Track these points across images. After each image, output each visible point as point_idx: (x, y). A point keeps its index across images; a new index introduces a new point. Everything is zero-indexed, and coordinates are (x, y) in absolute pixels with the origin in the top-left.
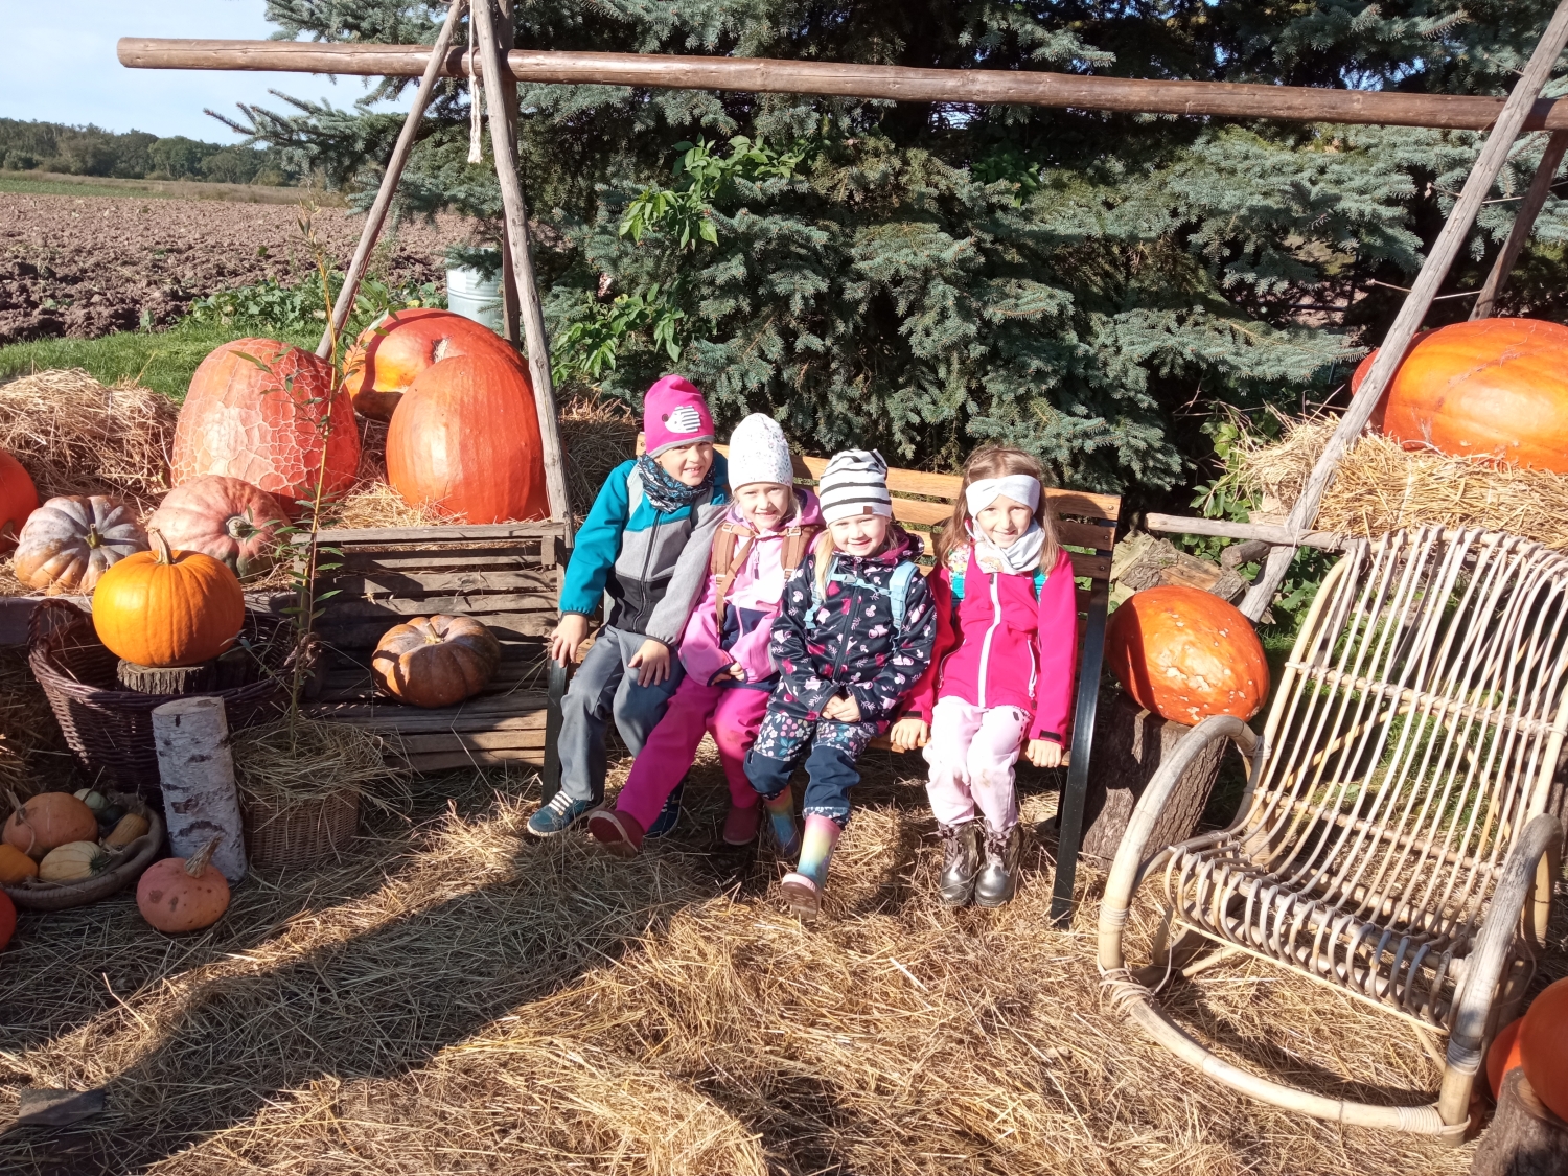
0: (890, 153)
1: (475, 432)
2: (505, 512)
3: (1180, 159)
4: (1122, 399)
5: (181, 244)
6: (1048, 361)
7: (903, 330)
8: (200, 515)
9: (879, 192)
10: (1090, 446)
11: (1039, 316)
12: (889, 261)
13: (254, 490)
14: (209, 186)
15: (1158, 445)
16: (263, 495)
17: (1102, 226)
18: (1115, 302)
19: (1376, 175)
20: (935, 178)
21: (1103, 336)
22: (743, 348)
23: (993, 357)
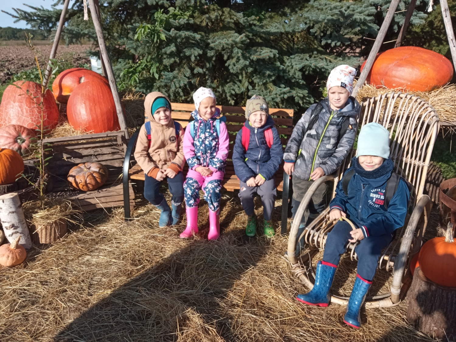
0: (218, 10)
1: (94, 105)
2: (106, 129)
3: (307, 7)
4: (295, 82)
5: (10, 59)
6: (271, 71)
7: (227, 65)
8: (8, 137)
9: (216, 22)
10: (286, 96)
11: (268, 57)
12: (220, 43)
13: (25, 128)
14: (20, 42)
15: (306, 95)
16: (28, 129)
17: (284, 29)
18: (290, 52)
19: (365, 7)
20: (233, 17)
21: (288, 63)
22: (178, 74)
23: (255, 72)
